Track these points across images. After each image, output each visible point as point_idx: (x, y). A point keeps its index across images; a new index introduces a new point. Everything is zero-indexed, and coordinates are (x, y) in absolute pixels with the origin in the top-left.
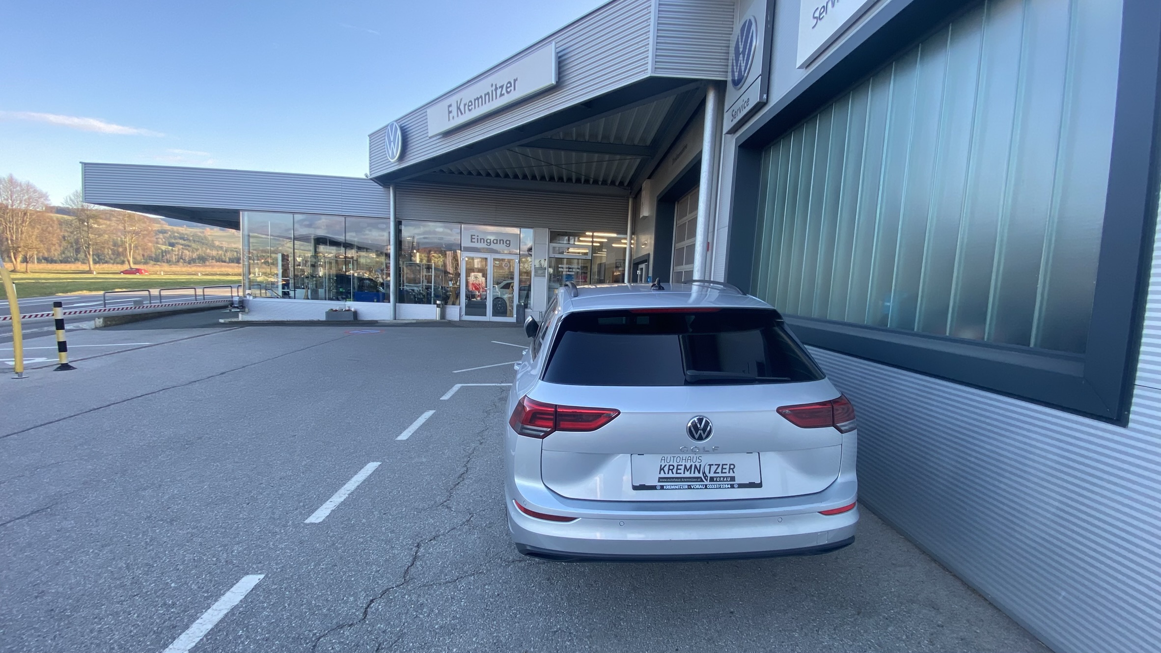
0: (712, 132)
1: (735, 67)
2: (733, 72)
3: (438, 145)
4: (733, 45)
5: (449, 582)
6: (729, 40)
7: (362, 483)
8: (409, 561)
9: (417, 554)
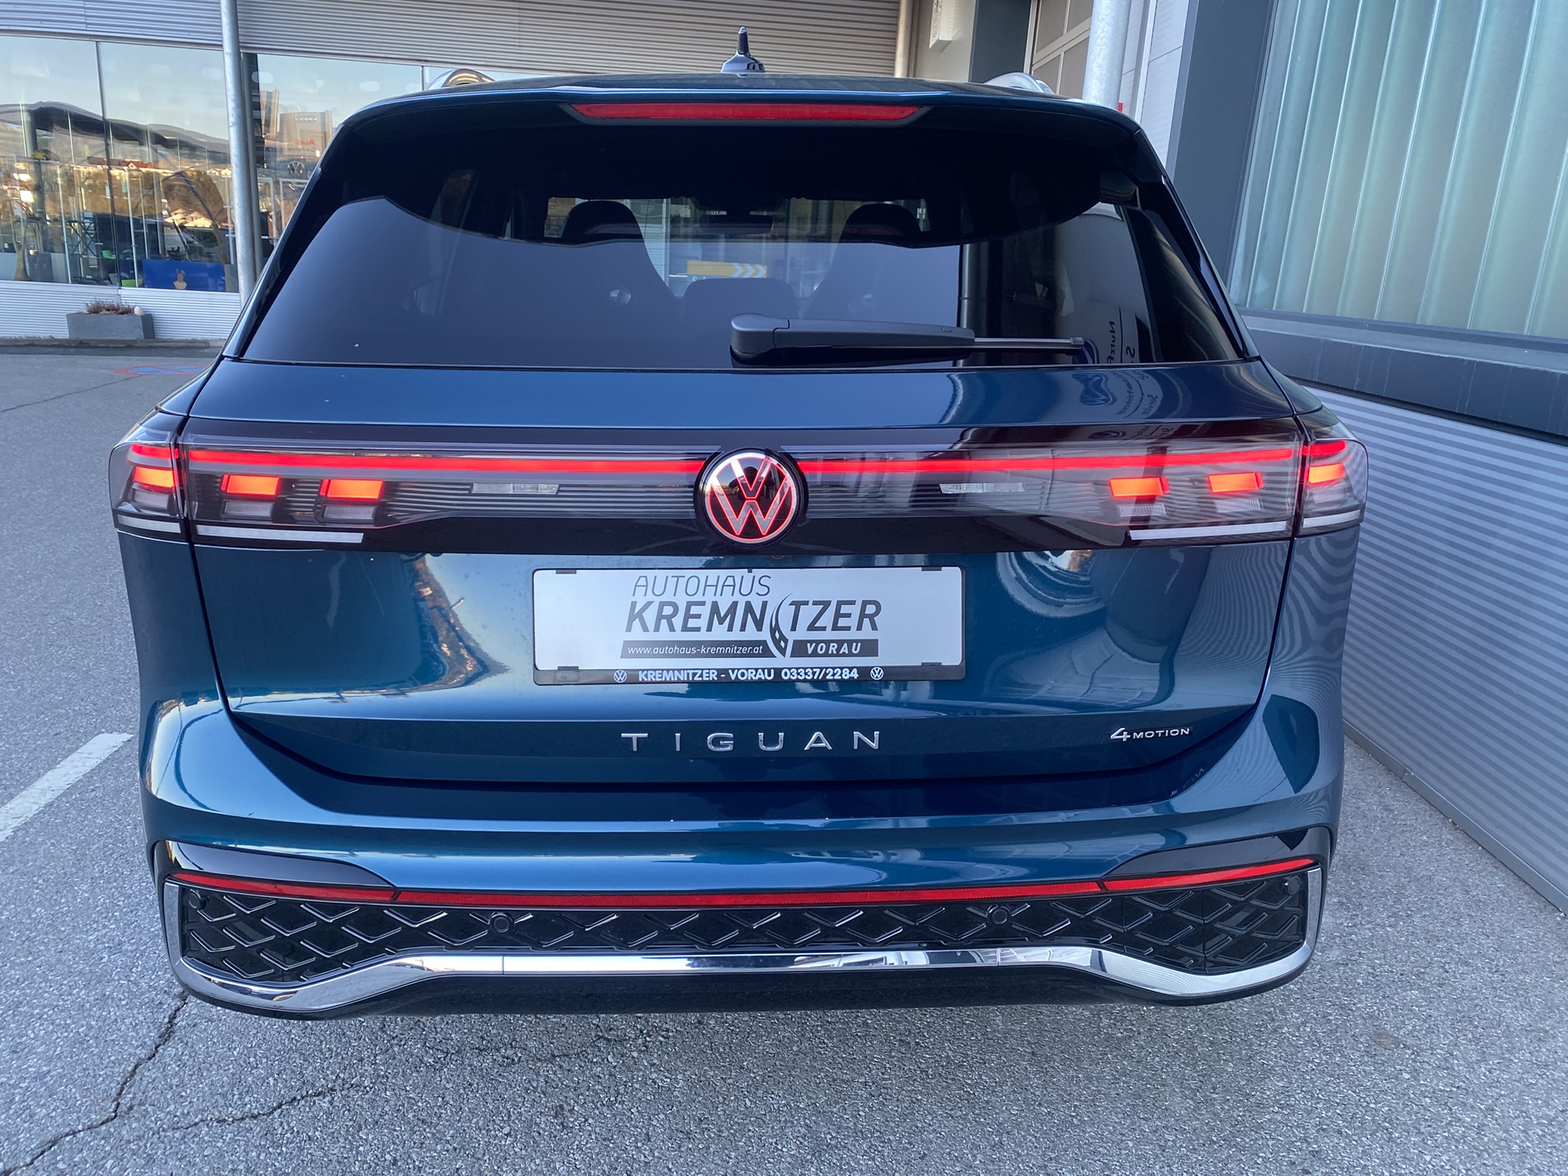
5: (255, 1117)
7: (64, 794)
8: (143, 1045)
9: (176, 1021)
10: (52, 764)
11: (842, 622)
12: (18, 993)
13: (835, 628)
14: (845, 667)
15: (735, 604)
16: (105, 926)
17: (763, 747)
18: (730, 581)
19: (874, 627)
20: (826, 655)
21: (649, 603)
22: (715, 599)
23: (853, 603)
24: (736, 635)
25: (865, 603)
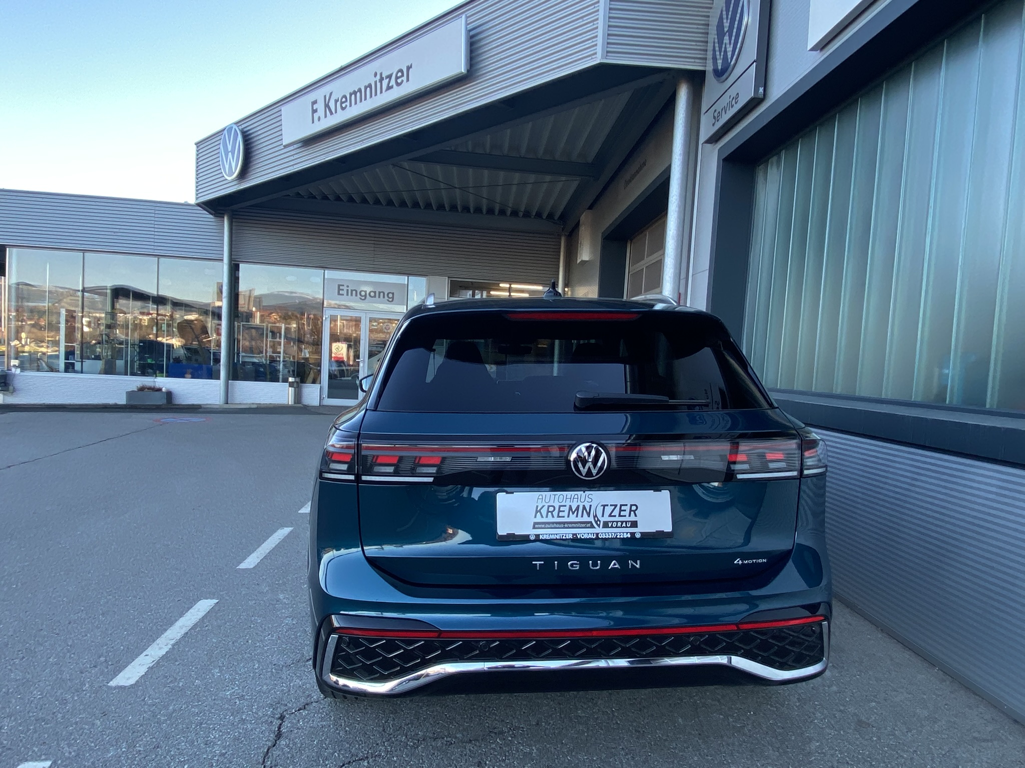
0: (685, 141)
1: (718, 53)
2: (715, 59)
3: (296, 157)
4: (714, 22)
6: (708, 17)
7: (192, 628)
8: (268, 740)
9: (281, 730)
10: (181, 615)
11: (622, 513)
12: (199, 718)
13: (620, 516)
14: (625, 533)
15: (578, 506)
16: (233, 689)
17: (592, 568)
18: (576, 497)
19: (636, 516)
20: (616, 527)
21: (543, 506)
22: (570, 504)
23: (627, 505)
24: (579, 519)
25: (631, 505)
